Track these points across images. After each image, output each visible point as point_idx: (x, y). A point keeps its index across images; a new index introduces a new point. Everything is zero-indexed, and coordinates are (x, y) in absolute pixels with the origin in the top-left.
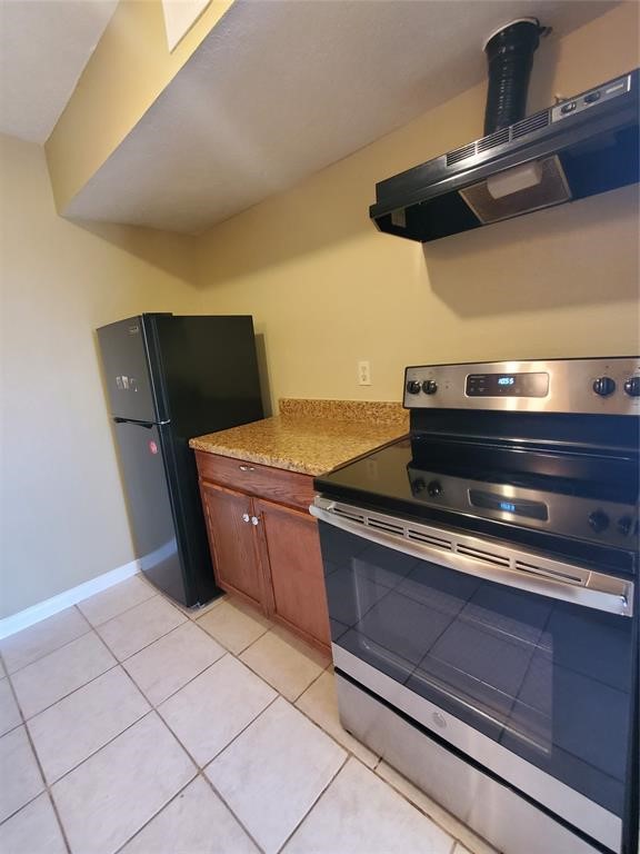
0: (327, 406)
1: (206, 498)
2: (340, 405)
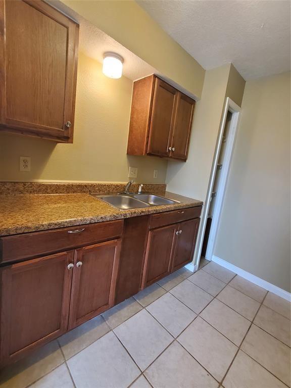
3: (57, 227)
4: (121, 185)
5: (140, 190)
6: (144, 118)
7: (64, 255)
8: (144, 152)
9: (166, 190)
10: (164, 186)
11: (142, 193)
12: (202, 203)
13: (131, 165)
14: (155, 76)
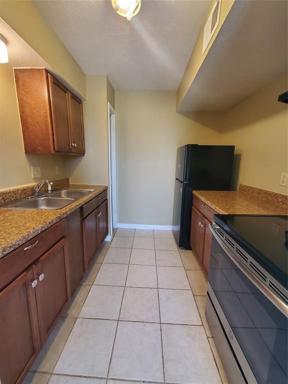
0: (260, 192)
1: (193, 213)
2: (266, 192)
3: (12, 249)
4: (28, 188)
5: (50, 188)
6: (42, 114)
7: (25, 275)
8: (52, 150)
9: (70, 183)
10: (68, 180)
11: (52, 190)
12: (107, 187)
13: (33, 164)
14: (47, 71)
